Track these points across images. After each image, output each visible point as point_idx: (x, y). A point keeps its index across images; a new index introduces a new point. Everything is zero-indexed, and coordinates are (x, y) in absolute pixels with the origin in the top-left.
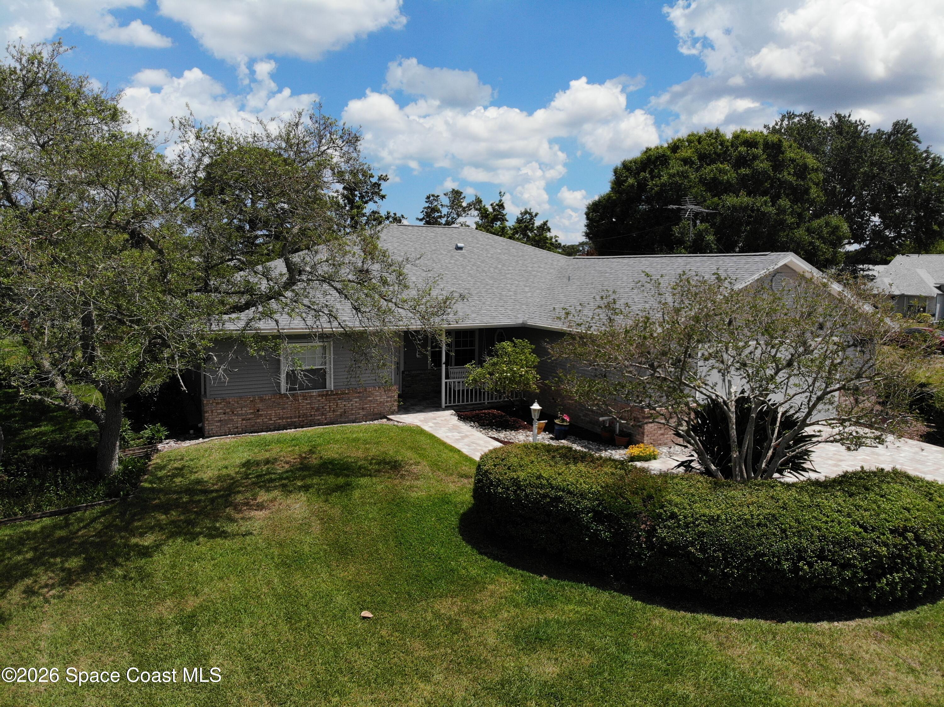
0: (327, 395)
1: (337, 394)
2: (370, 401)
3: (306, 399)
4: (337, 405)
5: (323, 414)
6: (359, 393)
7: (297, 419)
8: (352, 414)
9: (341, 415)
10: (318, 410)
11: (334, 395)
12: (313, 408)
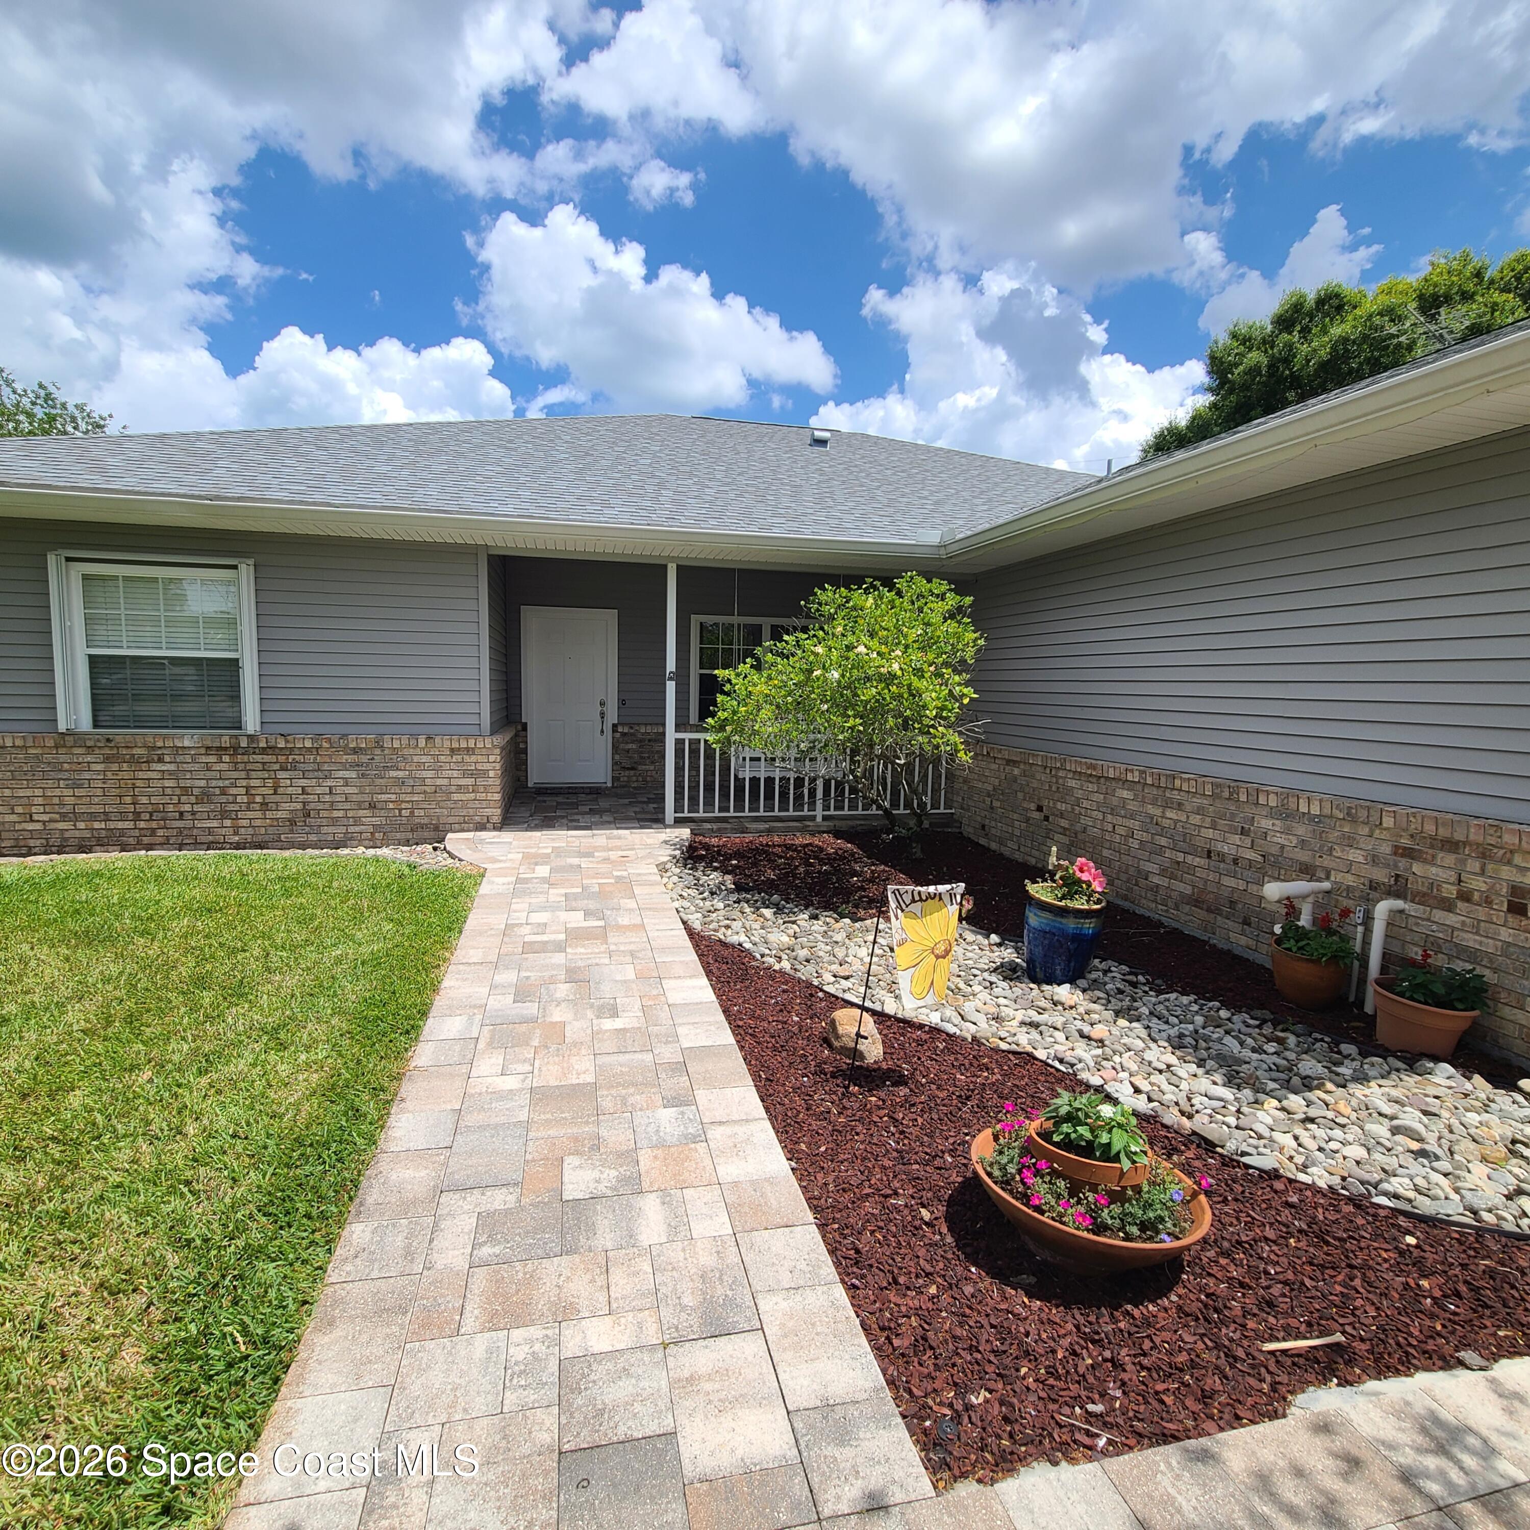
0: (235, 749)
1: (270, 749)
2: (401, 782)
3: (160, 760)
4: (276, 788)
5: (224, 814)
6: (355, 751)
7: (129, 825)
8: (334, 821)
9: (292, 822)
10: (205, 796)
11: (264, 751)
12: (186, 791)
